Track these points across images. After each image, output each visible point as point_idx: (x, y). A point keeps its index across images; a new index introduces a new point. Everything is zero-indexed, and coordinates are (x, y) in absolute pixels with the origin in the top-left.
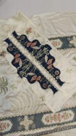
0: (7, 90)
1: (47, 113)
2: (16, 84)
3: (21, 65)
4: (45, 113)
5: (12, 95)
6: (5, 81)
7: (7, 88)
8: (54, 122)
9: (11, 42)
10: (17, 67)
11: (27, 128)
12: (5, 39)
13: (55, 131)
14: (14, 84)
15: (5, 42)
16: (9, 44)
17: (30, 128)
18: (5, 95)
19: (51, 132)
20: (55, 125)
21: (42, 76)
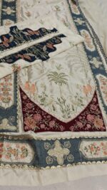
0: (63, 74)
2: (56, 64)
3: (33, 55)
4: (85, 48)
5: (68, 70)
6: (52, 74)
7: (61, 74)
10: (35, 59)
11: (100, 63)
14: (56, 66)
17: (101, 61)
18: (69, 76)
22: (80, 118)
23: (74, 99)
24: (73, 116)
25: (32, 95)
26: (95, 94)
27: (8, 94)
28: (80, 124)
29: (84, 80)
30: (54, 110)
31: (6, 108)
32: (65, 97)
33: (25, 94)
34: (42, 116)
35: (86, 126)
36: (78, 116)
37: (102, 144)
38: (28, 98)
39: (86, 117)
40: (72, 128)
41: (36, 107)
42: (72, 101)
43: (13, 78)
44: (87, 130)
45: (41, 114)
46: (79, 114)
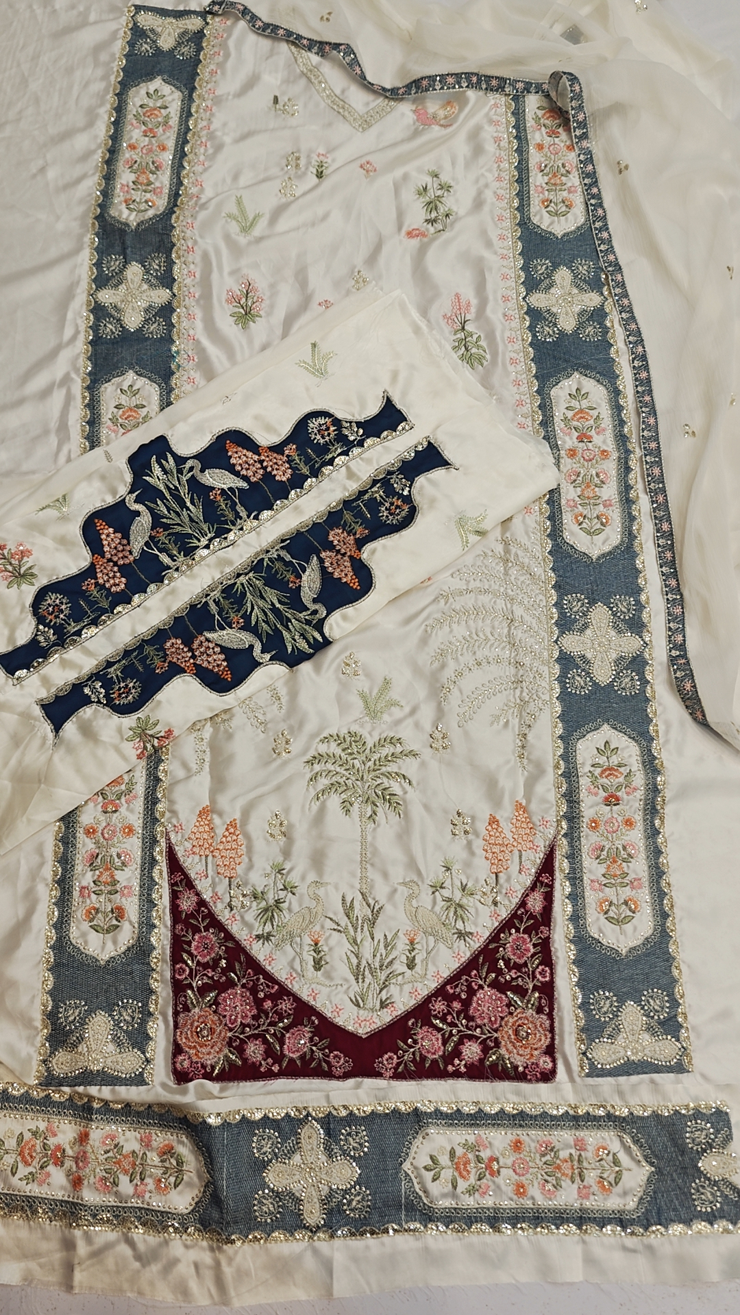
0: (392, 741)
1: (555, 517)
2: (362, 683)
3: (245, 639)
4: (555, 533)
5: (427, 714)
6: (334, 748)
7: (381, 743)
8: (610, 491)
9: (77, 688)
10: (258, 664)
11: (629, 644)
12: (47, 728)
13: (657, 488)
14: (362, 696)
15: (70, 727)
16: (87, 701)
17: (636, 625)
18: (427, 753)
19: (662, 513)
20: (626, 488)
21: (333, 518)
22: (439, 1006)
23: (426, 898)
24: (404, 1000)
25: (222, 888)
26: (547, 866)
27: (113, 888)
28: (429, 1043)
29: (505, 783)
30: (318, 965)
31: (104, 957)
32: (380, 893)
33: (190, 885)
34: (258, 1003)
35: (457, 1053)
36: (428, 999)
37: (517, 1146)
38: (202, 903)
39: (466, 1004)
40: (388, 1060)
41: (236, 952)
42: (414, 916)
43: (140, 789)
44: (457, 1075)
45: (254, 991)
46: (433, 985)
